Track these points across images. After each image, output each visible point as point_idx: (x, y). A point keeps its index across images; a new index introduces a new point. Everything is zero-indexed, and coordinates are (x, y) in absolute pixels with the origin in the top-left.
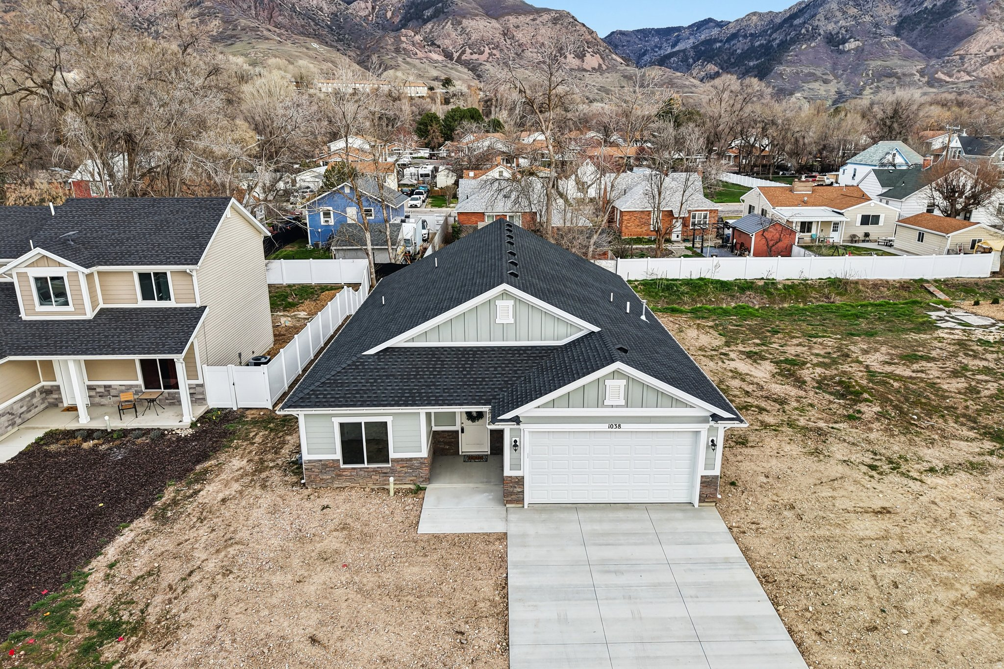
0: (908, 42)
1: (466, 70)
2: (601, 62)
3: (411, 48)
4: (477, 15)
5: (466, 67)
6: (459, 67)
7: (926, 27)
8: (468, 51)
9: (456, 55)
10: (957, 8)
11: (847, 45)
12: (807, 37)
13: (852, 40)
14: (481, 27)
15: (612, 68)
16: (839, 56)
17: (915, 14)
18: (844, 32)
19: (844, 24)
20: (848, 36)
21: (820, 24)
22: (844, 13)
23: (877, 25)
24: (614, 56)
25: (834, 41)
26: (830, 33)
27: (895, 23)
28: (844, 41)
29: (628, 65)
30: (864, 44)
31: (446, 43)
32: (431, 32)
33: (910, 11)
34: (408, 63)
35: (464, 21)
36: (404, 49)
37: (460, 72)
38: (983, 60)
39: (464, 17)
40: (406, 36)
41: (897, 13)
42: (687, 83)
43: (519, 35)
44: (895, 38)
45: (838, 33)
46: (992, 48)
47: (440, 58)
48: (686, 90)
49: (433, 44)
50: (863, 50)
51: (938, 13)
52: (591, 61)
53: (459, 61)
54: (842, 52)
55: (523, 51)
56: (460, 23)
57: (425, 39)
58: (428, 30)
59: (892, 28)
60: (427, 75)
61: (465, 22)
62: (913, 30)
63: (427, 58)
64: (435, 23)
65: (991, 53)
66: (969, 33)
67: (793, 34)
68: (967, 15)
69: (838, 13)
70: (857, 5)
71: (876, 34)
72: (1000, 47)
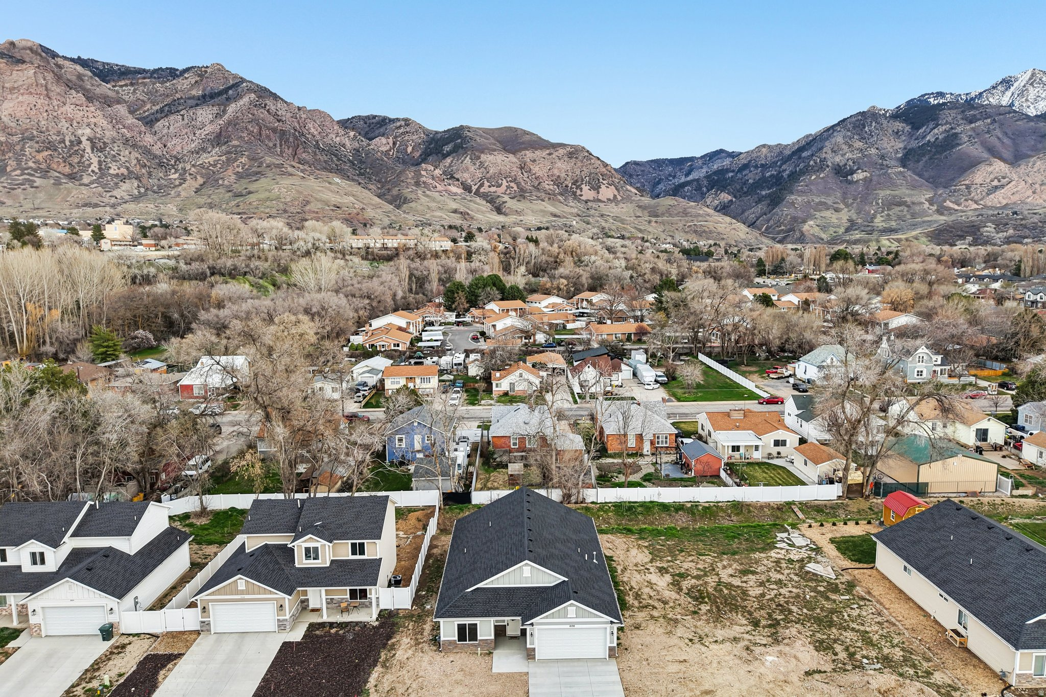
0: (914, 172)
1: (484, 202)
2: (616, 193)
3: (431, 181)
4: (495, 150)
5: (484, 199)
6: (478, 200)
7: (931, 159)
8: (486, 184)
9: (474, 188)
10: (958, 142)
11: (855, 175)
12: (816, 168)
13: (860, 171)
14: (499, 161)
15: (627, 199)
16: (848, 186)
17: (919, 147)
18: (851, 163)
19: (851, 156)
20: (855, 168)
21: (828, 156)
22: (850, 146)
23: (883, 157)
24: (629, 187)
25: (842, 172)
26: (838, 165)
27: (900, 155)
28: (852, 172)
29: (642, 196)
30: (871, 175)
31: (465, 176)
32: (450, 166)
33: (914, 144)
34: (428, 196)
35: (482, 155)
36: (424, 183)
37: (478, 204)
38: (989, 190)
39: (483, 152)
40: (426, 170)
41: (901, 145)
42: (701, 212)
43: (536, 169)
44: (902, 169)
45: (846, 164)
46: (996, 178)
47: (459, 191)
48: (700, 219)
49: (452, 177)
50: (871, 180)
51: (941, 146)
52: (607, 192)
53: (477, 193)
54: (851, 182)
55: (539, 184)
56: (479, 158)
57: (444, 173)
58: (447, 165)
59: (897, 159)
60: (446, 207)
61: (483, 157)
62: (918, 161)
63: (446, 191)
64: (454, 158)
65: (995, 183)
66: (972, 164)
67: (802, 165)
68: (968, 148)
69: (844, 147)
70: (862, 139)
71: (882, 165)
72: (1004, 178)
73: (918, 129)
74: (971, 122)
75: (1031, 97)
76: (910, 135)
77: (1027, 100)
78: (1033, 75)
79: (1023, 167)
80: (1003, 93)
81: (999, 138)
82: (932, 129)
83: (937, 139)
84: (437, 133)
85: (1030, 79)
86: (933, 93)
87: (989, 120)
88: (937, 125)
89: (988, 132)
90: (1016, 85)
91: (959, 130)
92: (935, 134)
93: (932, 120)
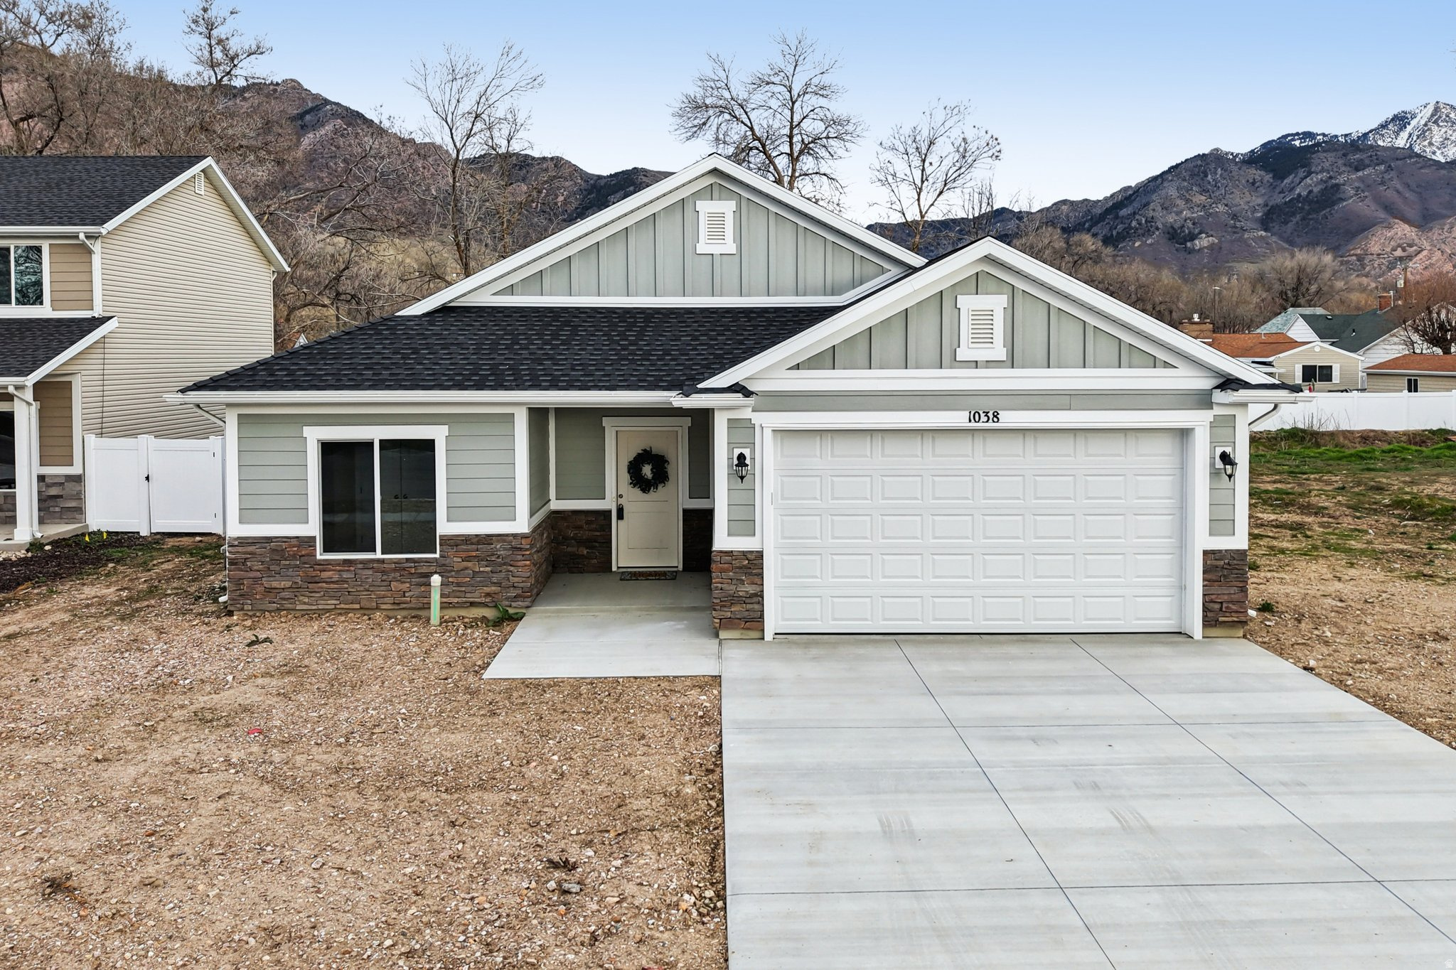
0: (1281, 238)
7: (1303, 219)
10: (1342, 196)
11: (1197, 242)
12: (1140, 231)
13: (1204, 235)
16: (1188, 256)
17: (1286, 203)
18: (1190, 225)
19: (1188, 216)
20: (1197, 231)
21: (1156, 214)
22: (1187, 201)
23: (1235, 217)
25: (1179, 237)
26: (1172, 227)
27: (1259, 215)
28: (1192, 237)
30: (1220, 241)
33: (1278, 199)
38: (1390, 262)
41: (1260, 201)
44: (1263, 233)
45: (1183, 226)
46: (1399, 246)
50: (1221, 248)
51: (1317, 202)
54: (1191, 251)
59: (1257, 220)
62: (1286, 223)
65: (1399, 253)
66: (1364, 227)
67: (1120, 227)
68: (1355, 204)
69: (1179, 202)
70: (1204, 191)
71: (1235, 227)
72: (1410, 246)
73: (1283, 178)
74: (1357, 170)
75: (1437, 139)
76: (1272, 187)
77: (1431, 144)
78: (1437, 109)
79: (1436, 231)
80: (1397, 134)
81: (1398, 192)
82: (1302, 179)
83: (1311, 192)
84: (600, 177)
85: (1432, 115)
86: (1298, 134)
87: (1382, 167)
88: (1309, 173)
89: (1383, 183)
90: (1414, 123)
91: (1341, 180)
92: (1309, 184)
93: (1303, 166)
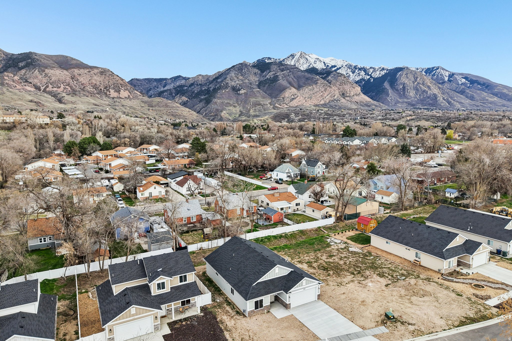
0: (263, 91)
1: (50, 97)
2: (129, 94)
3: (12, 83)
4: (54, 67)
5: (50, 94)
6: (45, 95)
7: (269, 86)
8: (50, 86)
9: (42, 88)
10: (278, 79)
11: (241, 91)
12: (224, 87)
13: (242, 89)
14: (58, 74)
15: (136, 97)
16: (238, 96)
17: (264, 80)
18: (238, 86)
19: (238, 83)
20: (240, 88)
21: (228, 82)
22: (238, 78)
23: (251, 84)
24: (136, 92)
25: (235, 90)
26: (233, 86)
27: (257, 83)
28: (239, 90)
29: (143, 96)
30: (247, 91)
31: (36, 81)
32: (25, 75)
33: (262, 79)
34: (11, 92)
35: (46, 70)
36: (7, 84)
37: (46, 97)
38: (290, 100)
39: (46, 68)
40: (8, 76)
41: (257, 79)
42: (174, 106)
43: (81, 79)
44: (258, 90)
45: (236, 86)
46: (293, 95)
47: (33, 89)
48: (174, 109)
49: (26, 81)
50: (247, 94)
51: (272, 80)
52: (124, 94)
53: (45, 91)
54: (239, 94)
55: (84, 87)
56: (44, 71)
57: (21, 78)
58: (23, 74)
59: (256, 85)
60: (24, 99)
61: (47, 71)
62: (264, 86)
63: (23, 89)
64: (27, 70)
65: (293, 97)
66: (283, 89)
67: (218, 85)
68: (282, 82)
69: (235, 78)
70: (242, 75)
71: (251, 87)
72: (295, 95)
73: (263, 72)
74: (282, 71)
75: (301, 63)
76: (260, 75)
77: (300, 64)
78: (301, 54)
79: (301, 90)
80: (292, 60)
81: (292, 79)
82: (268, 73)
83: (271, 77)
84: (13, 55)
85: (300, 55)
86: (266, 58)
87: (288, 71)
88: (270, 71)
89: (288, 76)
90: (296, 57)
91: (278, 74)
92: (270, 75)
93: (269, 69)
